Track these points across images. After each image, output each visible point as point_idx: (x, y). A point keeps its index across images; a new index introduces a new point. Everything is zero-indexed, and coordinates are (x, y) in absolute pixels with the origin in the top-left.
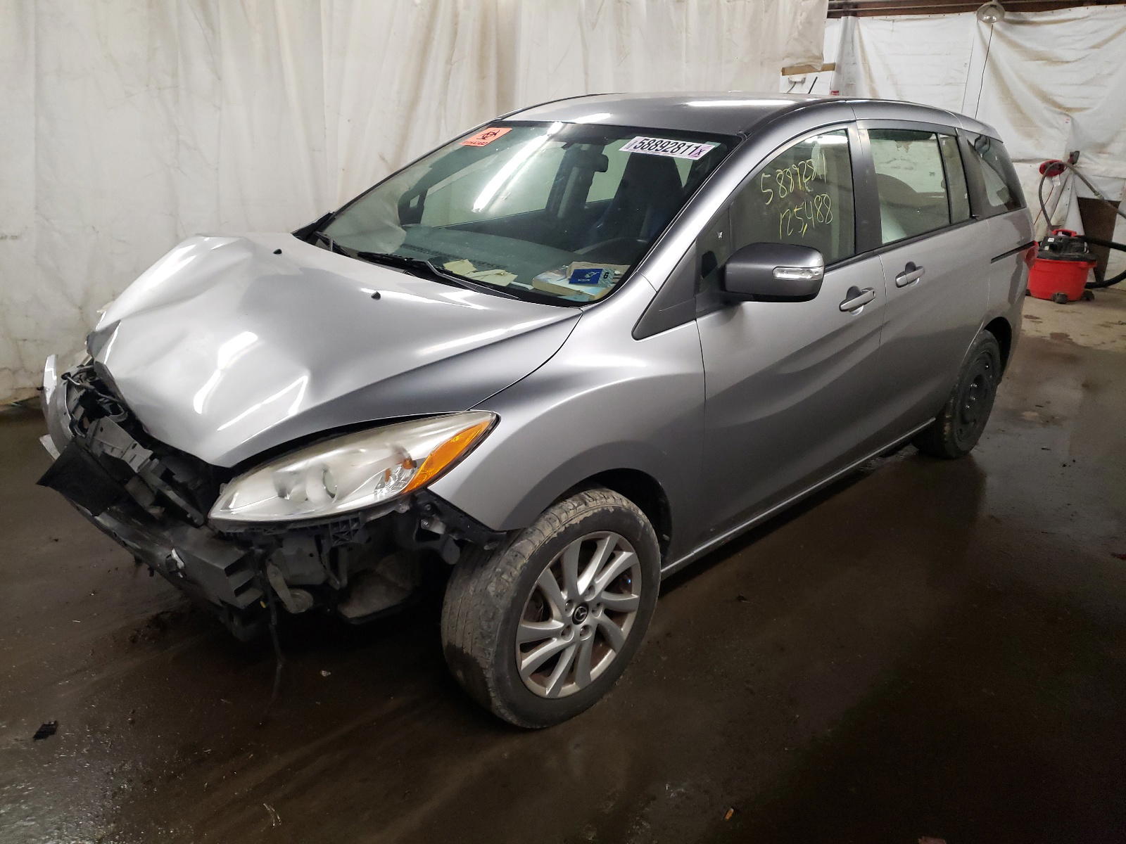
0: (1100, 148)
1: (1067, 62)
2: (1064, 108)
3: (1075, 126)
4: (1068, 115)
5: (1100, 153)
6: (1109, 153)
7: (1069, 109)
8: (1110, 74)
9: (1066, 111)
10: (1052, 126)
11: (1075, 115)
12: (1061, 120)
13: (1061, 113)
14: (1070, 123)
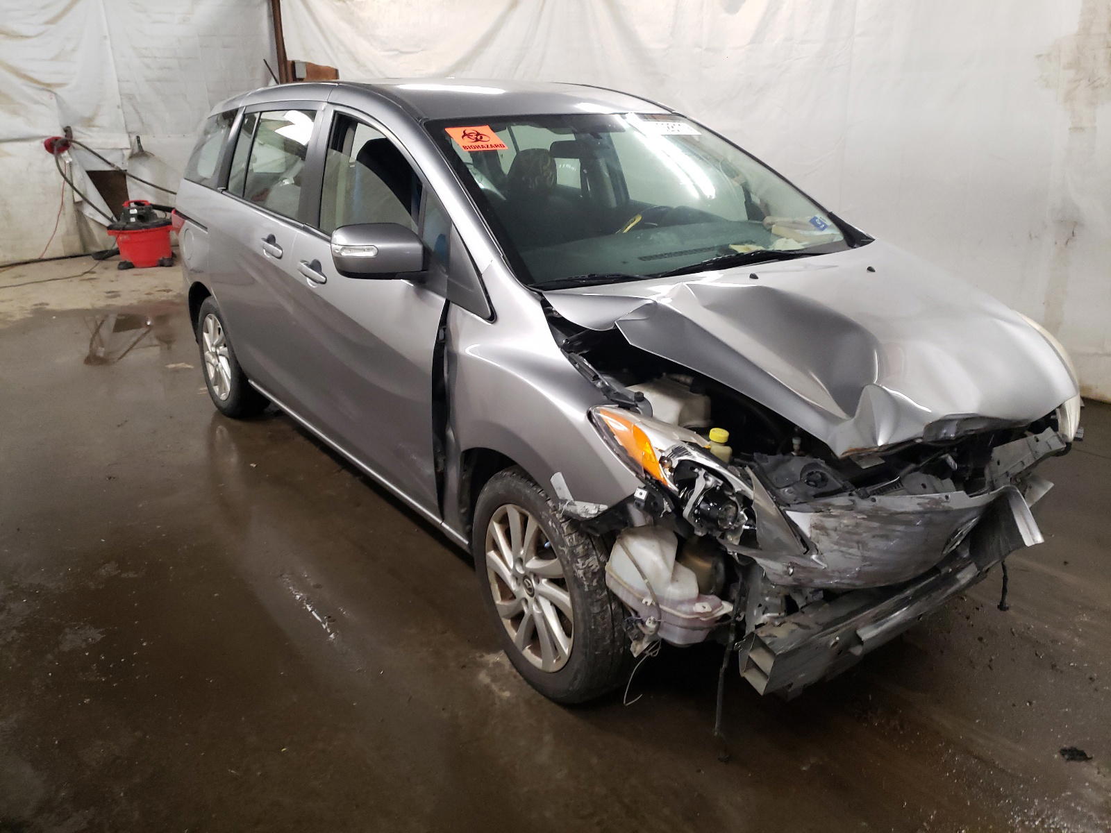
0: (89, 122)
1: (27, 37)
2: (44, 84)
3: (61, 103)
4: (50, 91)
5: (89, 126)
6: (98, 126)
7: (49, 85)
8: (73, 50)
9: (47, 87)
10: (37, 102)
11: (58, 90)
12: (45, 97)
13: (43, 89)
14: (54, 97)
